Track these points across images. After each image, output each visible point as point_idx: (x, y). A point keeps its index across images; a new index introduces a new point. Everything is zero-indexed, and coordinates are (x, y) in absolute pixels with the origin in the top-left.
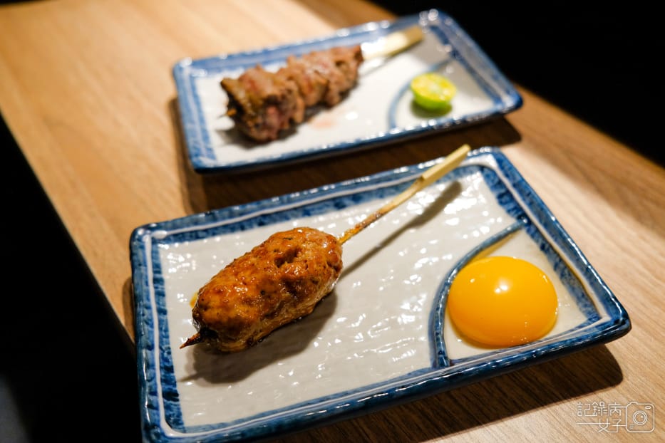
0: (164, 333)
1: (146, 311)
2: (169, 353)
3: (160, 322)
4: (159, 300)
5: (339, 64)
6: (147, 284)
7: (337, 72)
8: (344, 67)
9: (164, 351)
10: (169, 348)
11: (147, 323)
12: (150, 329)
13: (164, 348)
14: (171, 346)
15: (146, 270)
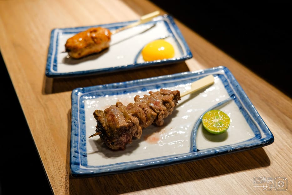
5: (165, 103)
7: (163, 107)
8: (168, 105)
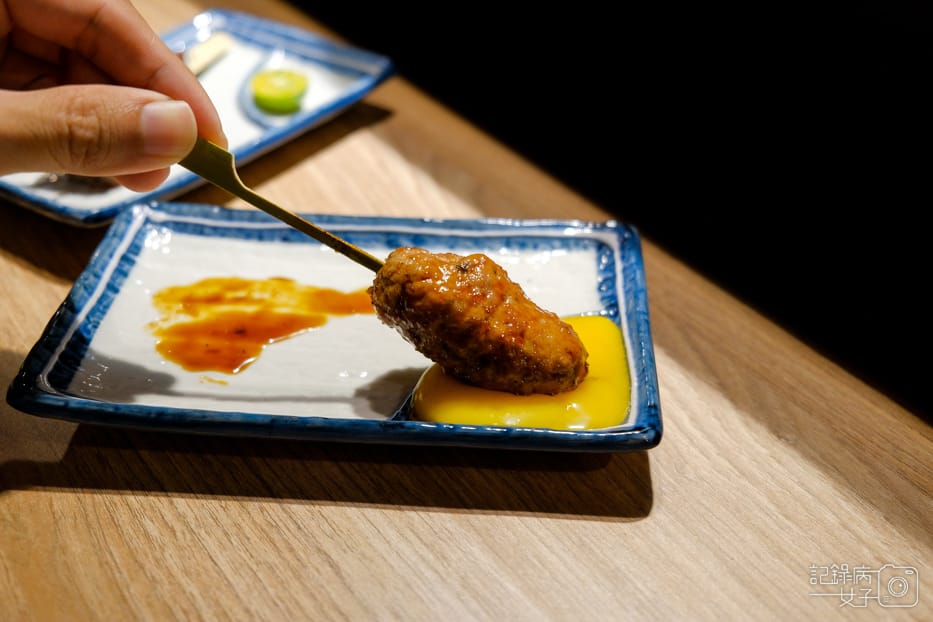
0: (101, 308)
1: (92, 279)
2: (95, 327)
3: (103, 297)
4: (117, 278)
6: (111, 256)
9: (90, 322)
10: (98, 323)
11: (85, 288)
12: (86, 295)
13: (92, 319)
14: (102, 323)
15: (118, 244)
